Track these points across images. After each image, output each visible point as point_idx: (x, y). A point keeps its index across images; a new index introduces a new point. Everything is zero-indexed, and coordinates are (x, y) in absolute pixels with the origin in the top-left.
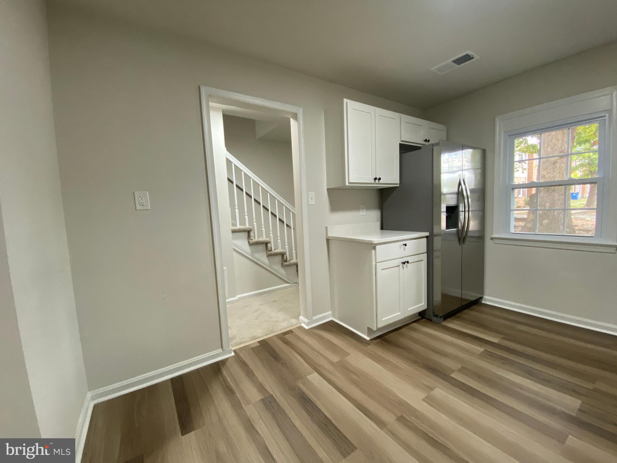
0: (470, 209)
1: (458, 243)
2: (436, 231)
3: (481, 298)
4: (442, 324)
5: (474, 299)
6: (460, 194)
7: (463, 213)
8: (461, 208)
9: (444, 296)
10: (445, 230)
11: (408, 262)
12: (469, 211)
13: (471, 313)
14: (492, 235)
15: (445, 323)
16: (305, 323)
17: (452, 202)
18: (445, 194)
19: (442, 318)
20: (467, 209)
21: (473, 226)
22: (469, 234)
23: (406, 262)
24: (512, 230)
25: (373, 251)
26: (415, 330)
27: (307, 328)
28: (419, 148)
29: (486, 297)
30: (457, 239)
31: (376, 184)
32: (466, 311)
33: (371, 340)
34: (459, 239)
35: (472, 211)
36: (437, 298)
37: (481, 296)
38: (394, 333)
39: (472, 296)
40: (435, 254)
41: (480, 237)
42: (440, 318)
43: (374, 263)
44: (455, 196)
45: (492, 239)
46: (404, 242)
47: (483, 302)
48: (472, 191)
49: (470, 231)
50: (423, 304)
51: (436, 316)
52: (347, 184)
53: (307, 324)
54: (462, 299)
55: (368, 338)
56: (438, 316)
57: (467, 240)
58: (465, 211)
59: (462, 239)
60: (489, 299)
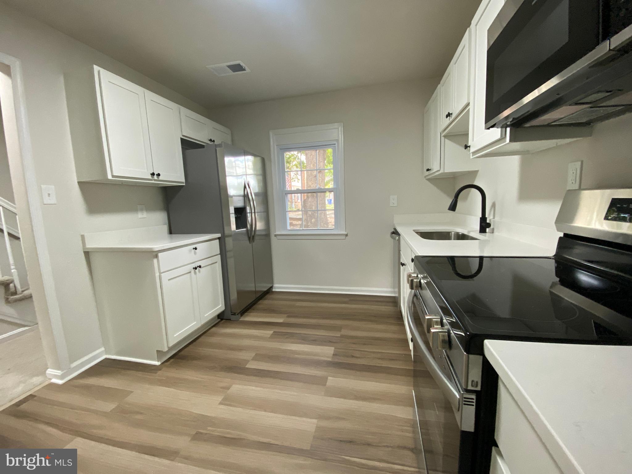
0: (256, 211)
1: (248, 242)
2: (227, 232)
3: (272, 287)
4: (240, 320)
5: (265, 289)
6: (246, 197)
7: (250, 214)
8: (248, 210)
9: (240, 293)
10: (235, 231)
11: (200, 267)
12: (255, 213)
13: (265, 303)
14: (275, 233)
15: (242, 319)
16: (56, 376)
17: (240, 204)
18: (232, 197)
19: (240, 315)
20: (253, 211)
21: (260, 226)
22: (257, 233)
23: (198, 267)
24: (289, 228)
25: (155, 261)
26: (213, 335)
27: (60, 382)
28: (202, 147)
29: (276, 285)
30: (247, 238)
31: (155, 180)
32: (260, 302)
33: (162, 363)
34: (249, 238)
35: (257, 212)
36: (234, 296)
37: (271, 285)
38: (191, 346)
39: (264, 287)
40: (229, 254)
41: (267, 235)
42: (237, 315)
43: (157, 274)
44: (242, 198)
45: (276, 236)
46: (194, 246)
47: (274, 290)
48: (256, 194)
49: (258, 230)
50: (221, 306)
51: (234, 314)
52: (110, 177)
53: (61, 377)
54: (256, 292)
55: (157, 363)
56: (235, 313)
57: (256, 238)
58: (251, 213)
59: (252, 237)
60: (278, 287)
